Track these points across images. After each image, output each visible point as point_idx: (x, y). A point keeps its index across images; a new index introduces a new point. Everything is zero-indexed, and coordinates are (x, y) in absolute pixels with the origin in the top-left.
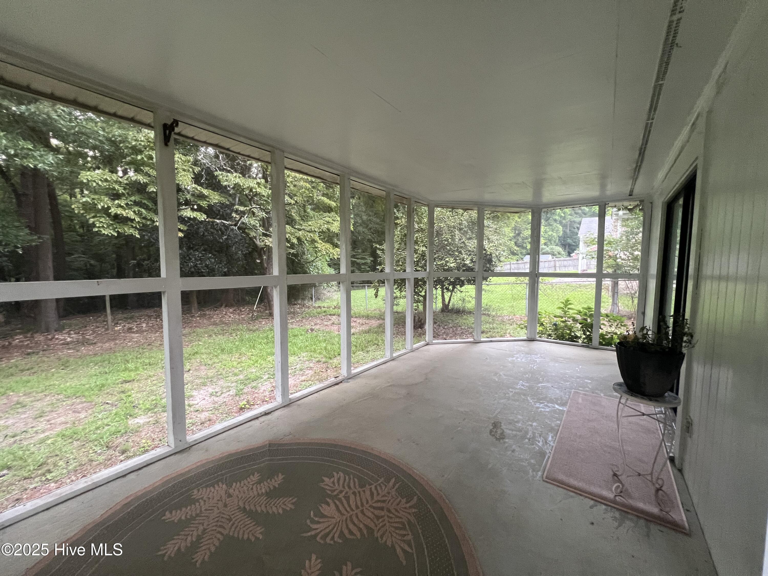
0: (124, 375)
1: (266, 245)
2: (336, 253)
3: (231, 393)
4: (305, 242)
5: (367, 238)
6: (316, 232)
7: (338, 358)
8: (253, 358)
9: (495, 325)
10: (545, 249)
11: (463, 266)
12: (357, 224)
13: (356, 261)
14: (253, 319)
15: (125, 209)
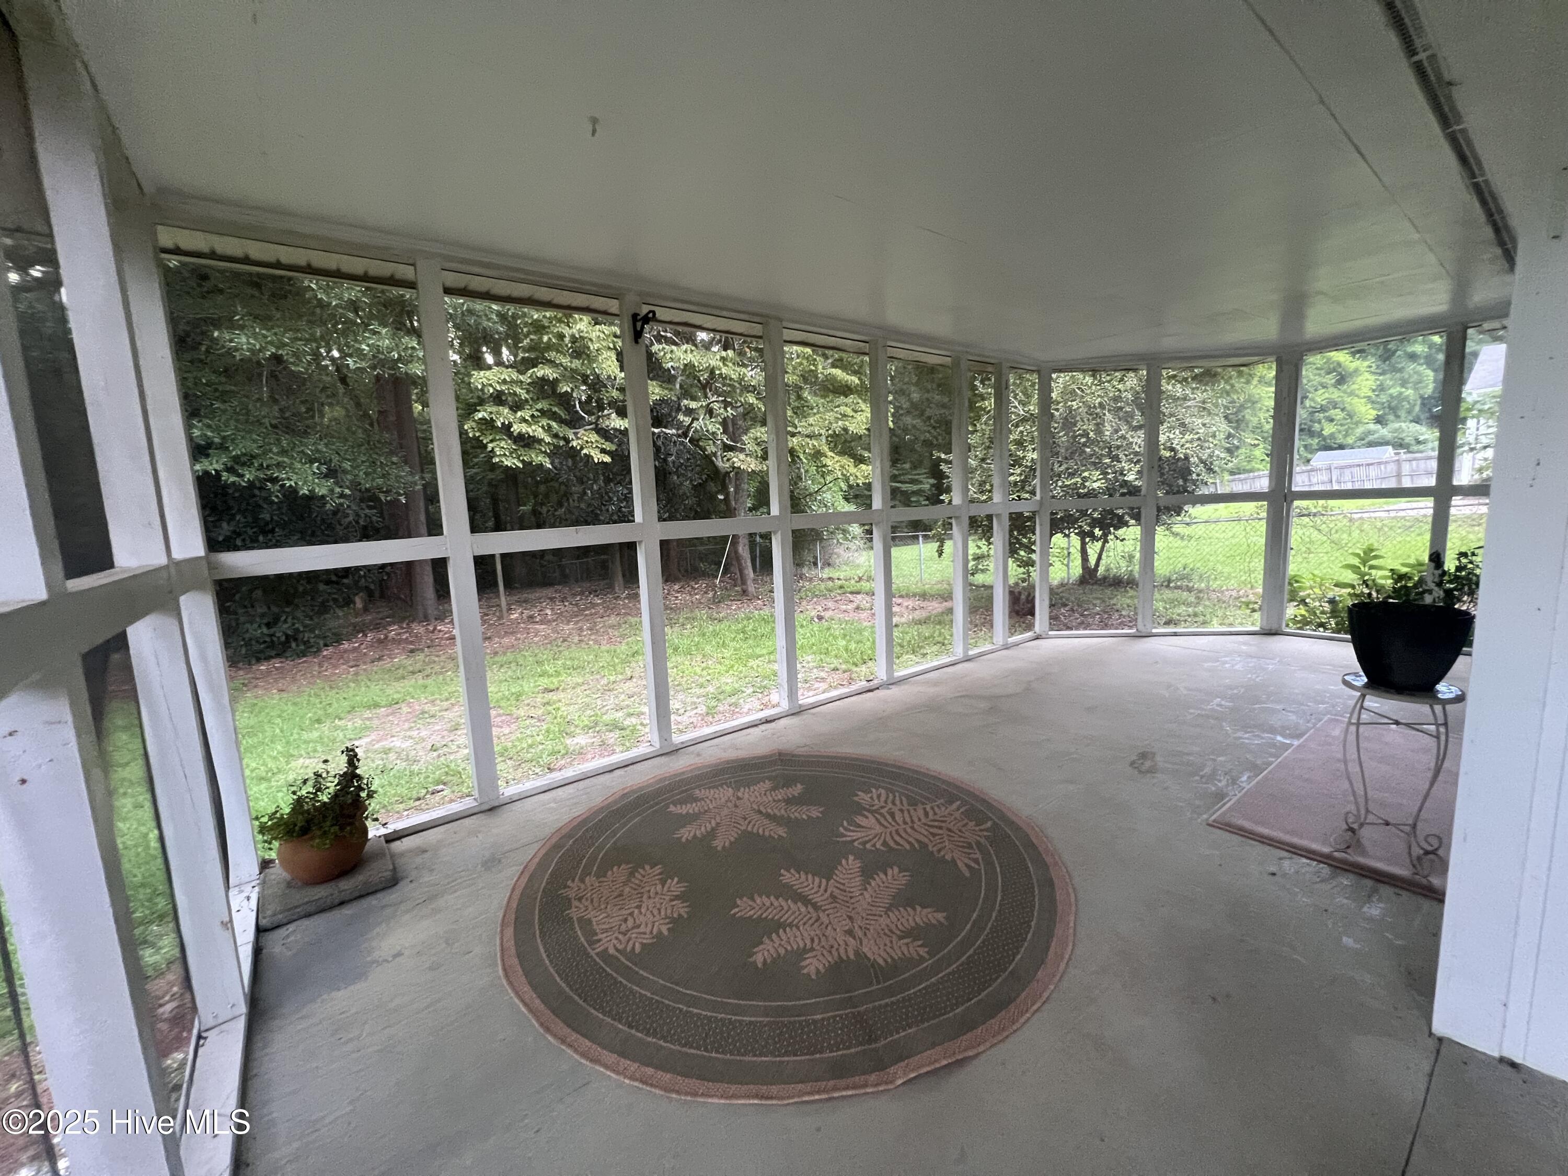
0: (544, 682)
1: (734, 468)
2: (863, 473)
3: (699, 711)
4: (802, 456)
5: (922, 438)
6: (821, 435)
7: (870, 663)
8: (727, 662)
9: (1200, 608)
10: (1375, 432)
11: (1121, 486)
12: (901, 412)
13: (898, 488)
14: (717, 601)
15: (530, 424)
